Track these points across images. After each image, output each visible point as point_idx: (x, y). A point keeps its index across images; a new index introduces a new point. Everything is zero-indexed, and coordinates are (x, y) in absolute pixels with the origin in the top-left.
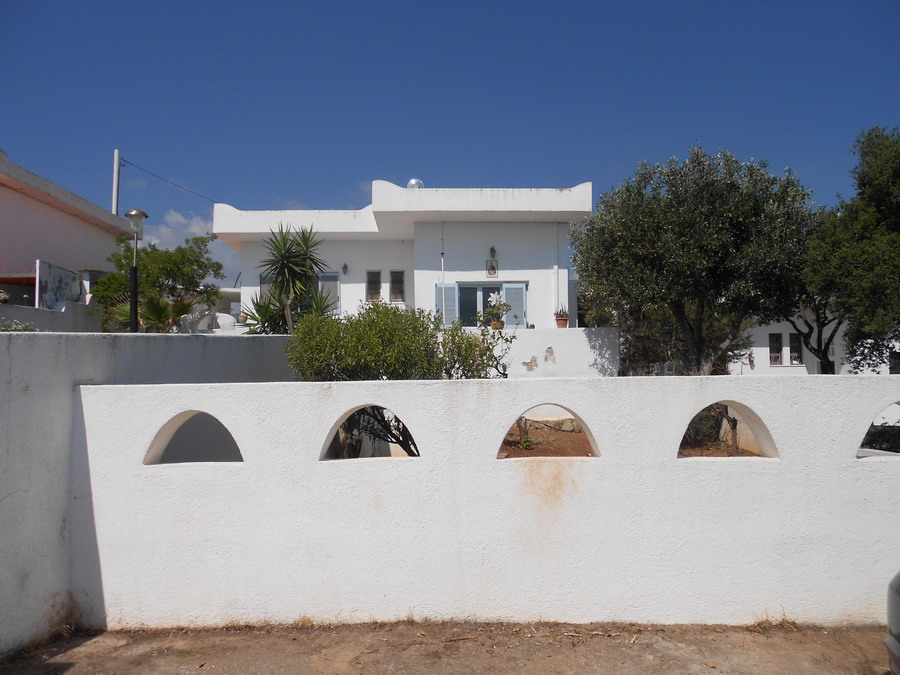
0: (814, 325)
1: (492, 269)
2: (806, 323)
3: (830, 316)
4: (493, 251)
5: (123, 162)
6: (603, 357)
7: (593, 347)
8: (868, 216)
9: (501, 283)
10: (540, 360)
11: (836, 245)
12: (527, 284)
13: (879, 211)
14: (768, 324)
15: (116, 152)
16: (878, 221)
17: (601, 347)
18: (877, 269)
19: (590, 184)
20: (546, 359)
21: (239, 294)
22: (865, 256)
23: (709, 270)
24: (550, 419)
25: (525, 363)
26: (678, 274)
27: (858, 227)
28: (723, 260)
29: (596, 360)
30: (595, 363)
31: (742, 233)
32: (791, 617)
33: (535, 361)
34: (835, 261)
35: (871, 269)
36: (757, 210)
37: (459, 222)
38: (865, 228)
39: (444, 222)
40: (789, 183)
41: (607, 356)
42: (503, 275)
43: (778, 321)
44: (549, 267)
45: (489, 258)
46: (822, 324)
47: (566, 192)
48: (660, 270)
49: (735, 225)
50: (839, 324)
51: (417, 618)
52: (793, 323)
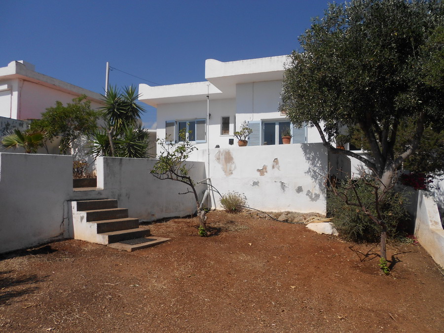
5: (111, 68)
6: (315, 166)
7: (308, 159)
10: (269, 168)
15: (107, 63)
17: (314, 159)
20: (273, 167)
21: (156, 133)
24: (274, 211)
25: (258, 170)
29: (309, 169)
30: (309, 171)
33: (266, 168)
39: (254, 82)
41: (318, 165)
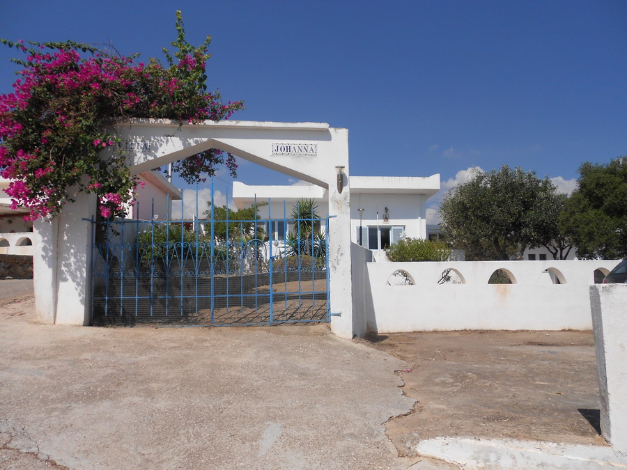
0: (558, 249)
1: (386, 218)
2: (554, 248)
3: (566, 245)
4: (386, 209)
8: (586, 202)
9: (391, 226)
11: (572, 213)
12: (404, 227)
13: (590, 200)
14: (534, 248)
16: (589, 204)
18: (591, 225)
19: (439, 175)
22: (585, 219)
23: (512, 223)
26: (498, 225)
27: (582, 206)
28: (518, 218)
31: (527, 206)
32: (571, 328)
34: (572, 220)
35: (588, 224)
36: (534, 196)
37: (368, 194)
38: (584, 207)
39: (360, 194)
40: (547, 182)
42: (391, 222)
43: (539, 247)
44: (415, 217)
45: (384, 213)
46: (562, 249)
47: (427, 179)
48: (488, 222)
49: (524, 202)
50: (570, 248)
51: (467, 329)
52: (548, 248)
